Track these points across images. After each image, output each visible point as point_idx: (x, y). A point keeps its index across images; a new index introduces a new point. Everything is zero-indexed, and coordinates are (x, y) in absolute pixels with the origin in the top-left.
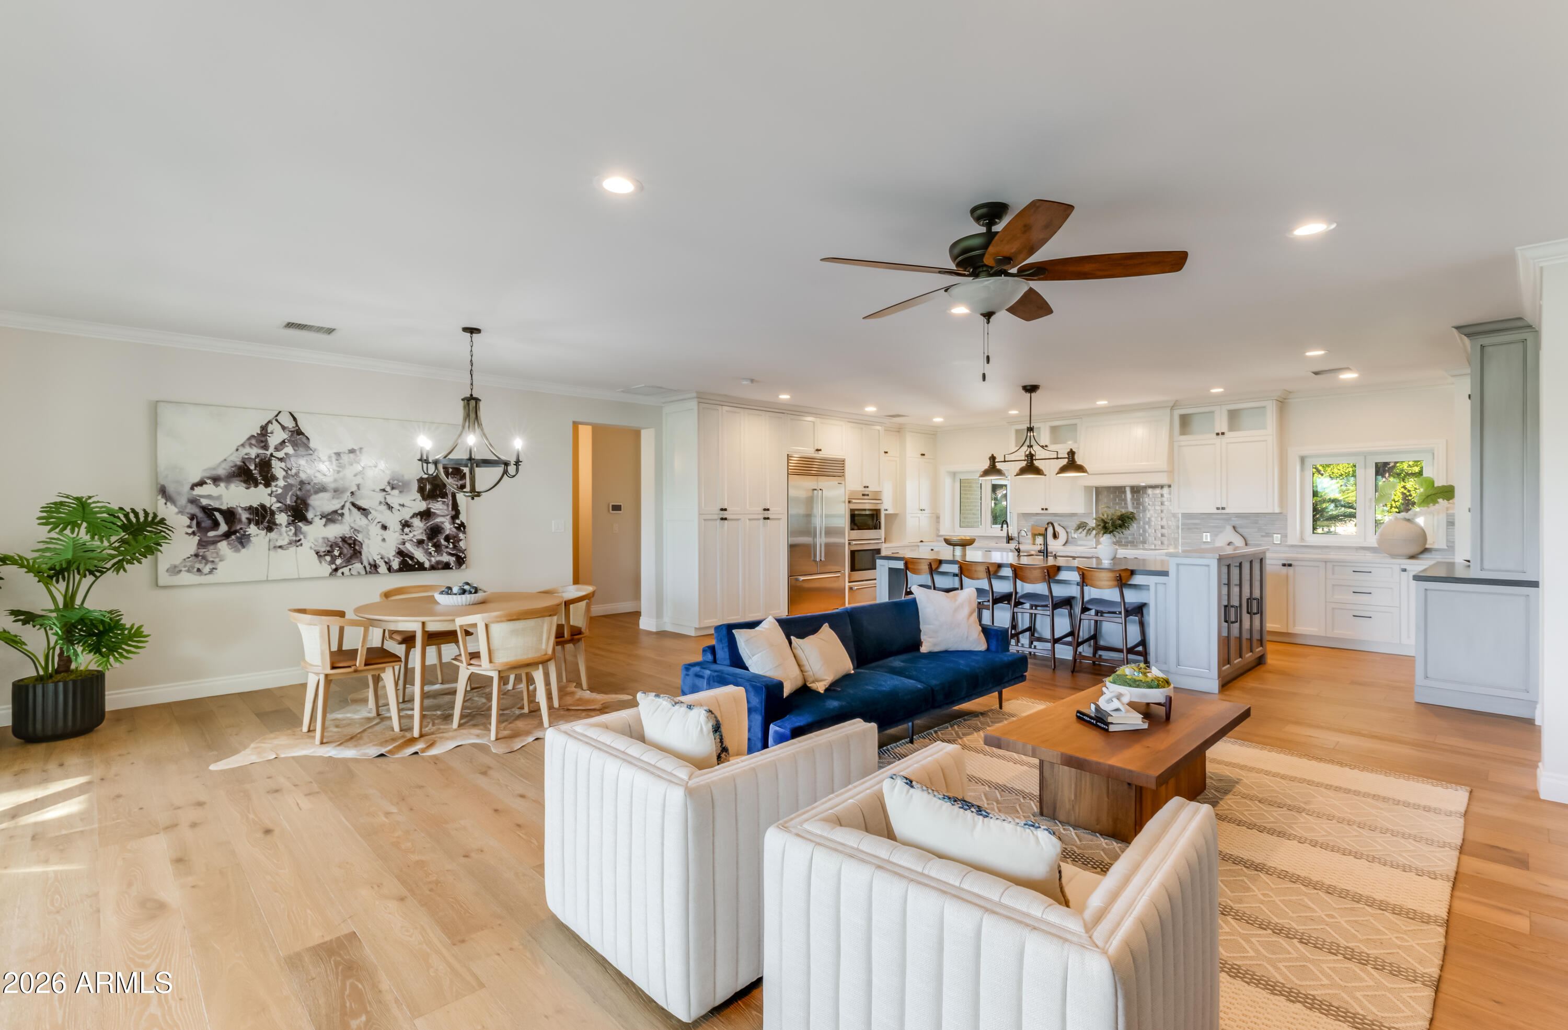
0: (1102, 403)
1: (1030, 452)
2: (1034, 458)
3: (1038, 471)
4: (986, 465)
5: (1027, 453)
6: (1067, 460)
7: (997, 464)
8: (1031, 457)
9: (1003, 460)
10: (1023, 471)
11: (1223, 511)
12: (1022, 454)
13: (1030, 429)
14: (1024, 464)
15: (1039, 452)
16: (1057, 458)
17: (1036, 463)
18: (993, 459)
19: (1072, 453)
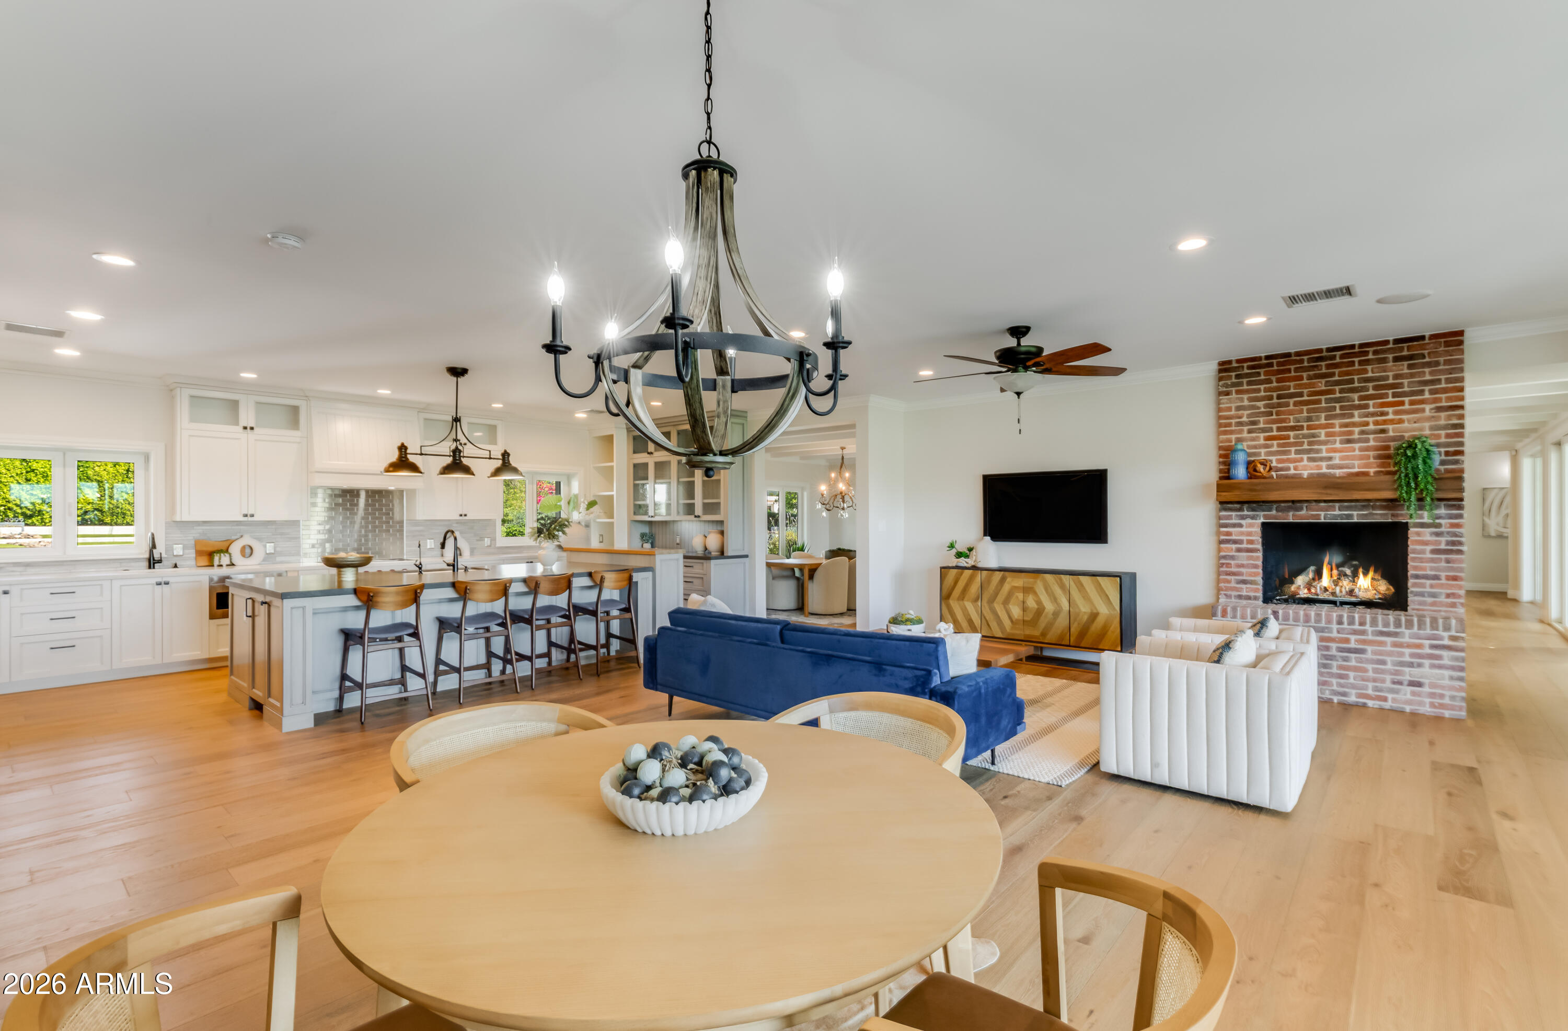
0: (384, 392)
1: (457, 448)
2: (462, 455)
3: (467, 470)
4: (394, 456)
5: (453, 447)
6: (500, 462)
7: (409, 456)
8: (456, 452)
9: (419, 452)
10: (447, 470)
11: (466, 518)
12: (447, 447)
13: (457, 420)
14: (449, 460)
15: (468, 450)
16: (490, 458)
17: (465, 461)
18: (403, 448)
19: (506, 455)
